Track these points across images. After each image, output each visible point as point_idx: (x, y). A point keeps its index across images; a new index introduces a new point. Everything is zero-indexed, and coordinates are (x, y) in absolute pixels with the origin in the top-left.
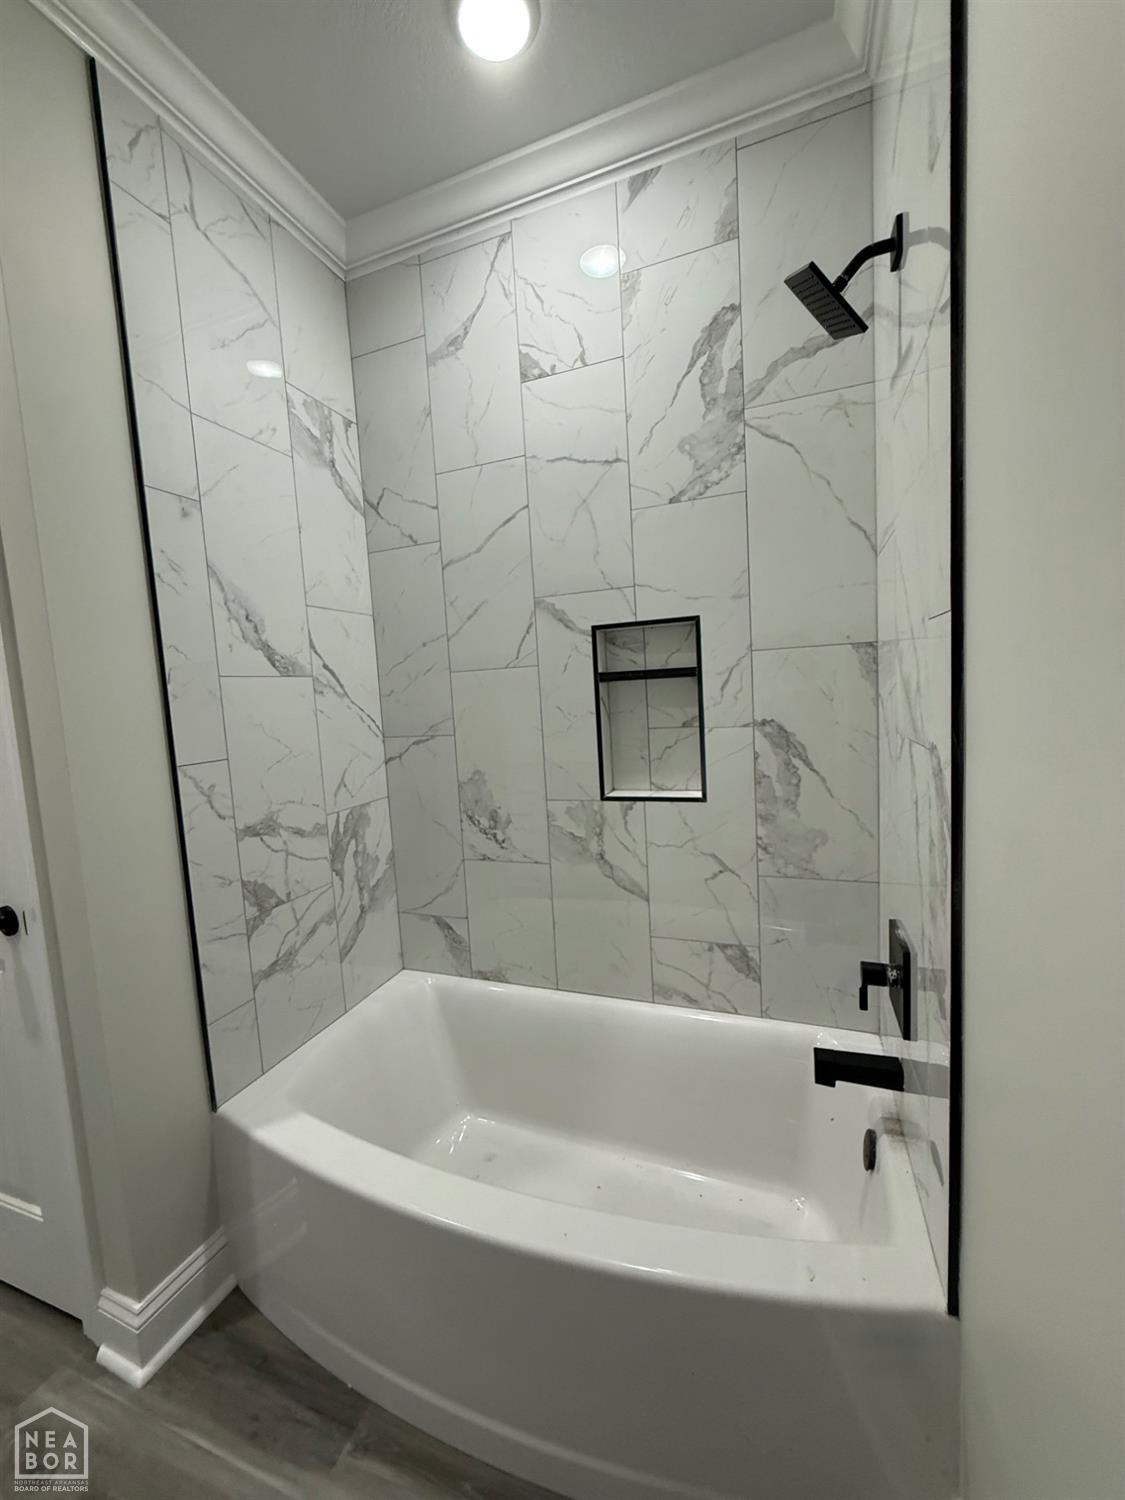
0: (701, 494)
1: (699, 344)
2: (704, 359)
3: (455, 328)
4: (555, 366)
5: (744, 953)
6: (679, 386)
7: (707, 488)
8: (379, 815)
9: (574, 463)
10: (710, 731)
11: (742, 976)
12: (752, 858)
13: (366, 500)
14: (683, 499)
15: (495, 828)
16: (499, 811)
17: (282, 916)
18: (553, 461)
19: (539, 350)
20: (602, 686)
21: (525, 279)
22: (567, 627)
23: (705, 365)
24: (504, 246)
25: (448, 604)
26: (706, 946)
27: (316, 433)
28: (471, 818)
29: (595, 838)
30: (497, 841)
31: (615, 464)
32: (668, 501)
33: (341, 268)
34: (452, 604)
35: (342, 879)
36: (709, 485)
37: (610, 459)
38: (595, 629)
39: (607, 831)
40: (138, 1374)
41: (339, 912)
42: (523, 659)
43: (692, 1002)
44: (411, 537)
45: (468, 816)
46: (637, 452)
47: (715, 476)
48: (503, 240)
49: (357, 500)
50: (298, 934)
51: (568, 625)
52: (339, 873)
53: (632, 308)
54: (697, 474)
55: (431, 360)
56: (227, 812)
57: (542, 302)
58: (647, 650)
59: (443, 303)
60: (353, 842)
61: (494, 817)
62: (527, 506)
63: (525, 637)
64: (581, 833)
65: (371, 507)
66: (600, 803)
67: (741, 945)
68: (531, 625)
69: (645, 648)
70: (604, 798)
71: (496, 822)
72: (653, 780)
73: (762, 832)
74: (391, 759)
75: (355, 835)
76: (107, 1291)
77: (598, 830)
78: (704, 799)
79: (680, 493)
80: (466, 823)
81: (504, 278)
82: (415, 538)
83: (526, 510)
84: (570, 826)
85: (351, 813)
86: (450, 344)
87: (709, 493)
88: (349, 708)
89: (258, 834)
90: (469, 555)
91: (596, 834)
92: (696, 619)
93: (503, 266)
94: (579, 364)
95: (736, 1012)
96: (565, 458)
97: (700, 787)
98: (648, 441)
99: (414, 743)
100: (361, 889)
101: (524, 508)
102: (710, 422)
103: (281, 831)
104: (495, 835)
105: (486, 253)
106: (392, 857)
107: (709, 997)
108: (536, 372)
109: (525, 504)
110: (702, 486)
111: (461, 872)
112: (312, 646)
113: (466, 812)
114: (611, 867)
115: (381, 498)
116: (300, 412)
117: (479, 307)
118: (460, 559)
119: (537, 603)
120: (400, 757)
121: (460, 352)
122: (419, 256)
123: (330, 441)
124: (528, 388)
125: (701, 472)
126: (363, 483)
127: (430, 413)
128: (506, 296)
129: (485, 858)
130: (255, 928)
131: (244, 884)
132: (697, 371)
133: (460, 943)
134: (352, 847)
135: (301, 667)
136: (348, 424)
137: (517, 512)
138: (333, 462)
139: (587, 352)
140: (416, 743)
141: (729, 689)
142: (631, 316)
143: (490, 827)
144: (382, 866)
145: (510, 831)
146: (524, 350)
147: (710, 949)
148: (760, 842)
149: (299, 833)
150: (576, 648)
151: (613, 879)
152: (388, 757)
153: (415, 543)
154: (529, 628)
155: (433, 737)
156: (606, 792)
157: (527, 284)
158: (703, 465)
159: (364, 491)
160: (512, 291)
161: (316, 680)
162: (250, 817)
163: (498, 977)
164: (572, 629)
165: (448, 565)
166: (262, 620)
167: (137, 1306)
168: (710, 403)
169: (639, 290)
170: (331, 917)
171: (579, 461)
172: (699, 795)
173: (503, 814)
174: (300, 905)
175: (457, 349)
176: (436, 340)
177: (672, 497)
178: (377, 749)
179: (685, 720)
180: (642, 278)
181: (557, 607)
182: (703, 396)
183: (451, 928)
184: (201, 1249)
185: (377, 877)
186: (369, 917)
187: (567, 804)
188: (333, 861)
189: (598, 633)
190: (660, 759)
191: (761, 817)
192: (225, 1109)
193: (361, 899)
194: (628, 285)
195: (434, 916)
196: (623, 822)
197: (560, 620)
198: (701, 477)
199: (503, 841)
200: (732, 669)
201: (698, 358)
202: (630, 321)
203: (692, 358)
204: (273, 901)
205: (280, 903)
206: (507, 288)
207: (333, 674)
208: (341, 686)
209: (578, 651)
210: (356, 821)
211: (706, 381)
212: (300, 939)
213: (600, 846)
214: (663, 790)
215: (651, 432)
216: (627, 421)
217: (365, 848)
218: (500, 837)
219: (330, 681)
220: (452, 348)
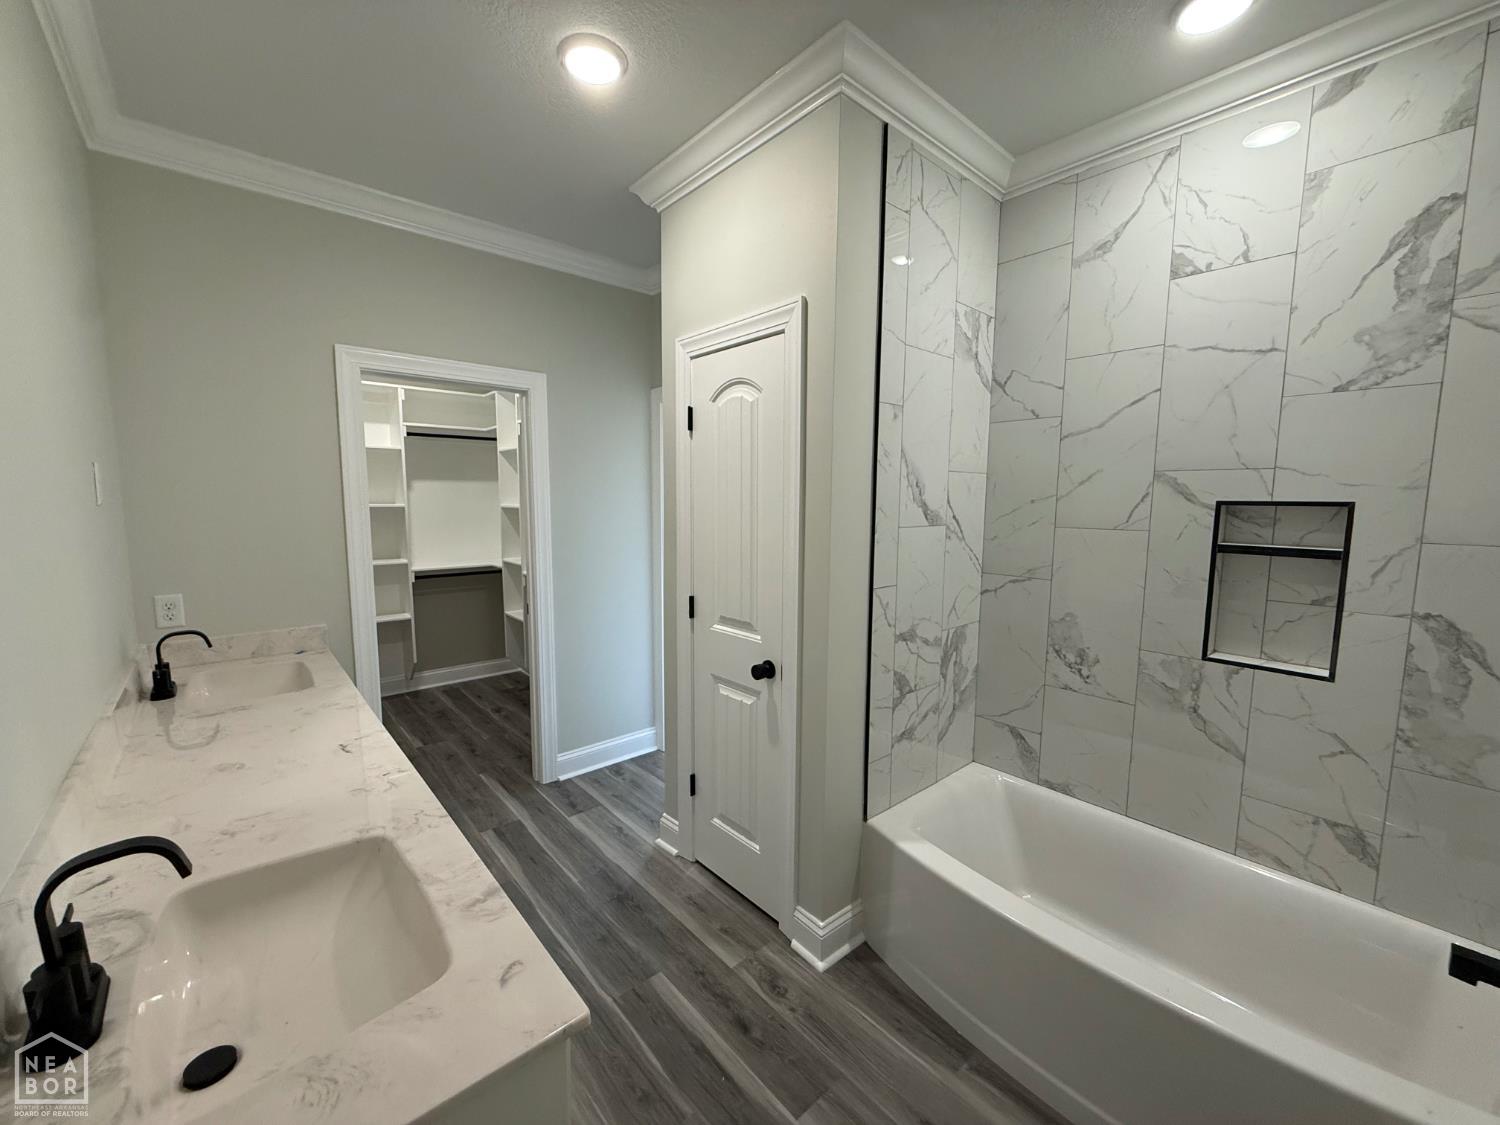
0: (1378, 384)
1: (1402, 235)
2: (1404, 251)
3: (1106, 234)
4: (1211, 264)
5: (1360, 837)
6: (1365, 278)
7: (1387, 378)
8: (972, 633)
9: (1220, 352)
10: (1351, 614)
11: (1353, 858)
12: (1388, 747)
13: (994, 380)
14: (1352, 388)
15: (1081, 664)
16: (1087, 651)
17: (911, 699)
18: (1195, 350)
19: (1196, 250)
20: (1219, 556)
21: (1188, 186)
22: (1189, 500)
23: (1404, 257)
24: (1170, 159)
25: (1061, 469)
26: (1311, 819)
27: (970, 335)
28: (1057, 652)
29: (1191, 693)
30: (1081, 675)
31: (1270, 354)
32: (1331, 390)
33: (999, 192)
34: (1065, 470)
35: (945, 681)
36: (1390, 375)
37: (1264, 348)
38: (1219, 504)
39: (1204, 688)
40: (821, 965)
41: (941, 705)
42: (1132, 524)
43: (1281, 865)
44: (1033, 412)
45: (1054, 649)
46: (1300, 341)
47: (1400, 366)
48: (1169, 154)
49: (988, 381)
50: (917, 715)
51: (1189, 497)
52: (944, 676)
53: (1315, 206)
54: (1374, 364)
55: (1076, 263)
56: (892, 623)
57: (1206, 205)
58: (1276, 527)
59: (1096, 214)
60: (955, 654)
61: (1082, 655)
62: (1160, 390)
63: (1139, 504)
64: (1175, 685)
65: (998, 385)
66: (1201, 662)
67: (1357, 828)
68: (1147, 494)
69: (1275, 524)
70: (1205, 657)
71: (1083, 660)
72: (1265, 650)
73: (1405, 723)
74: (986, 591)
75: (956, 649)
76: (799, 908)
77: (1194, 686)
78: (1332, 678)
79: (1348, 382)
80: (1052, 655)
81: (1166, 187)
82: (1037, 412)
83: (1158, 393)
84: (1161, 676)
85: (956, 631)
86: (1098, 249)
87: (1388, 383)
88: (964, 549)
89: (905, 640)
90: (1091, 429)
91: (1191, 689)
92: (1350, 507)
93: (1168, 177)
94: (1241, 260)
95: (1339, 890)
96: (1211, 347)
97: (1328, 666)
98: (1314, 332)
99: (1010, 582)
100: (955, 691)
101: (1156, 391)
102: (1401, 313)
103: (918, 640)
104: (1080, 671)
105: (1149, 167)
106: (977, 670)
107: (1306, 868)
108: (1189, 269)
109: (1159, 387)
110: (1381, 376)
111: (1040, 695)
112: (949, 502)
113: (1053, 646)
114: (1205, 722)
115: (1008, 378)
116: (963, 323)
117: (1133, 215)
118: (1079, 433)
119: (1157, 475)
120: (996, 591)
121: (1106, 257)
122: (1077, 174)
123: (977, 338)
124: (1178, 285)
125: (1381, 363)
126: (994, 365)
127: (1068, 307)
128: (1166, 203)
129: (1066, 688)
130: (897, 706)
131: (895, 673)
132: (1394, 261)
133: (1031, 753)
134: (953, 659)
135: (941, 518)
136: (990, 319)
137: (1148, 394)
138: (976, 354)
139: (1252, 250)
140: (1014, 582)
141: (1382, 579)
142: (1313, 213)
143: (1076, 663)
144: (970, 676)
145: (1096, 669)
146: (1178, 250)
147: (1316, 823)
148: (1400, 733)
149: (926, 642)
150: (1195, 520)
151: (1205, 732)
152: (984, 589)
153: (1037, 417)
154: (1144, 497)
155: (1029, 579)
156: (1209, 653)
157: (1191, 190)
158: (1385, 356)
159: (993, 372)
160: (1173, 198)
161: (948, 528)
162: (903, 628)
163: (1066, 790)
164: (1194, 503)
165: (1066, 437)
166: (924, 486)
167: (821, 924)
168: (1405, 293)
169: (1327, 187)
170: (936, 709)
171: (1226, 350)
172: (1326, 674)
173: (1092, 655)
174: (921, 694)
175: (1105, 253)
176: (1083, 247)
177: (1336, 385)
178: (976, 582)
179: (1315, 598)
180: (1332, 176)
181: (1179, 481)
182: (1397, 287)
183: (1024, 739)
184: (849, 907)
185: (965, 685)
186: (957, 713)
187: (1162, 656)
188: (942, 666)
189: (1223, 508)
190: (1276, 631)
191: (1406, 708)
192: (870, 821)
193: (955, 699)
194: (1313, 184)
195: (1008, 725)
196: (1225, 683)
197: (1181, 493)
198: (1379, 367)
199: (1088, 677)
200: (1391, 558)
201: (1396, 250)
202: (1311, 218)
203: (1389, 250)
204: (908, 689)
205: (911, 691)
206: (1167, 194)
207: (958, 523)
208: (961, 531)
209: (1197, 523)
210: (959, 635)
211: (1403, 272)
212: (918, 720)
213: (1194, 700)
214: (1275, 660)
215: (1320, 324)
216: (1291, 313)
217: (961, 660)
218: (1085, 672)
219: (955, 530)
220: (1100, 252)
